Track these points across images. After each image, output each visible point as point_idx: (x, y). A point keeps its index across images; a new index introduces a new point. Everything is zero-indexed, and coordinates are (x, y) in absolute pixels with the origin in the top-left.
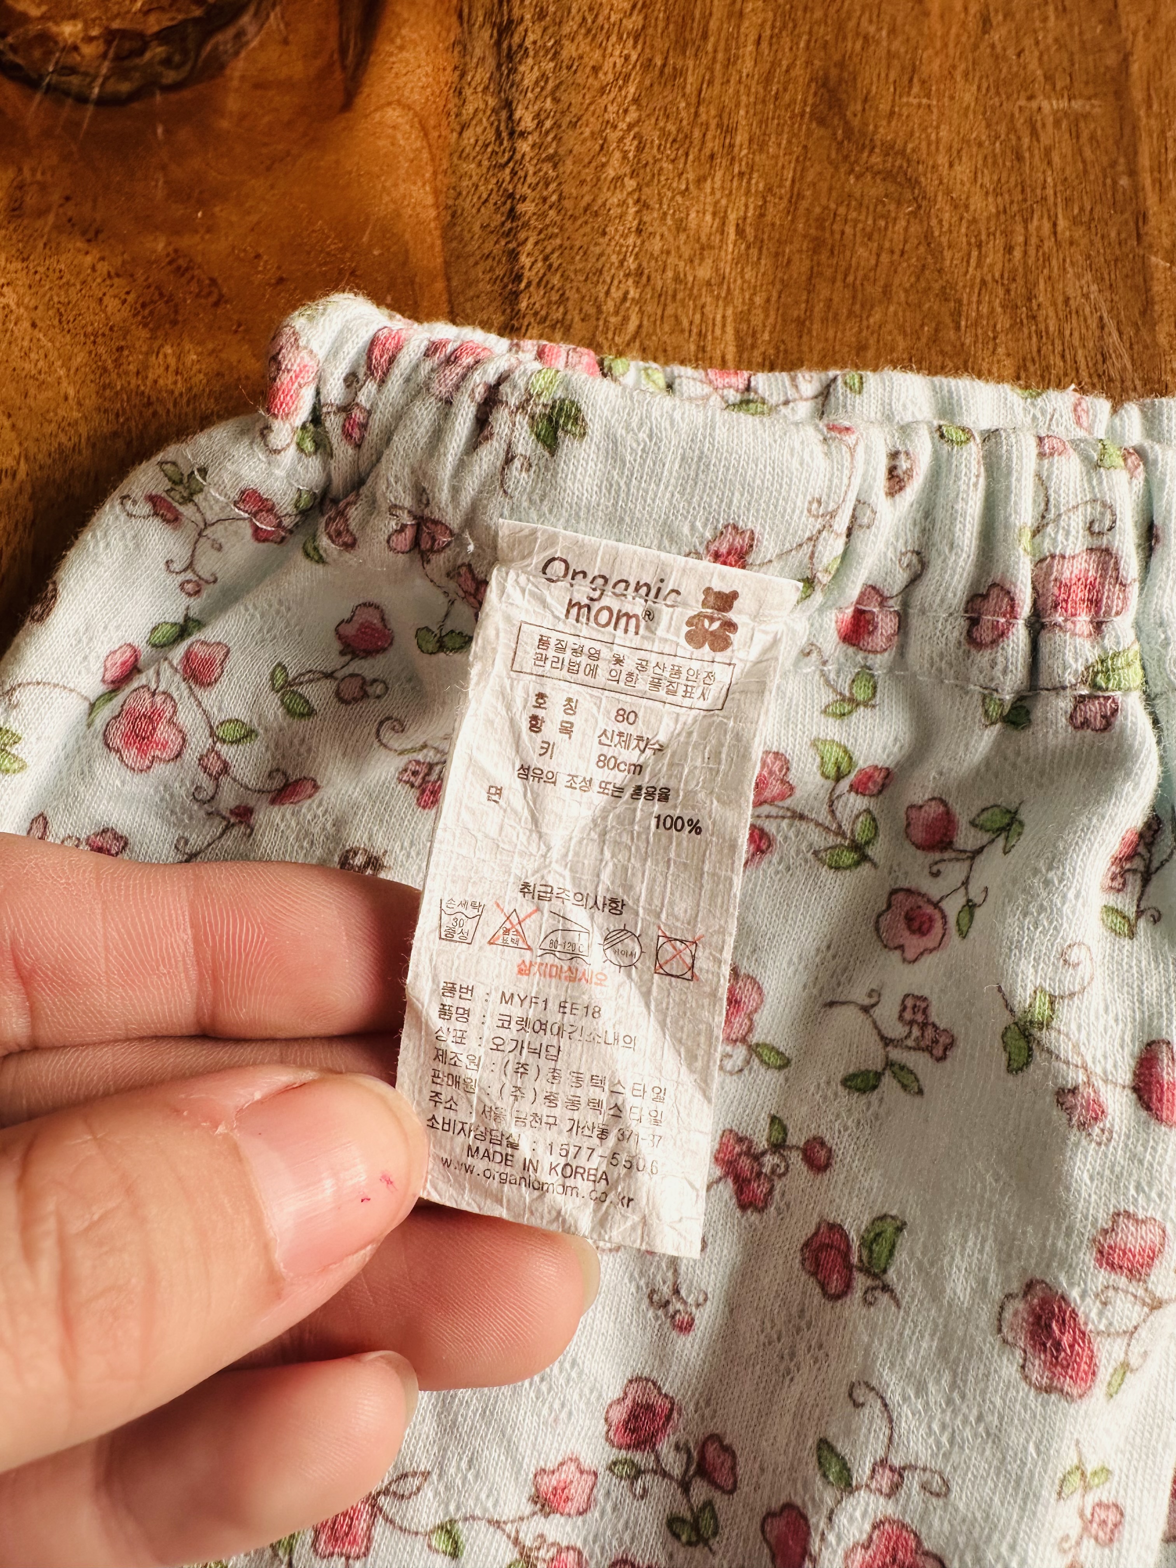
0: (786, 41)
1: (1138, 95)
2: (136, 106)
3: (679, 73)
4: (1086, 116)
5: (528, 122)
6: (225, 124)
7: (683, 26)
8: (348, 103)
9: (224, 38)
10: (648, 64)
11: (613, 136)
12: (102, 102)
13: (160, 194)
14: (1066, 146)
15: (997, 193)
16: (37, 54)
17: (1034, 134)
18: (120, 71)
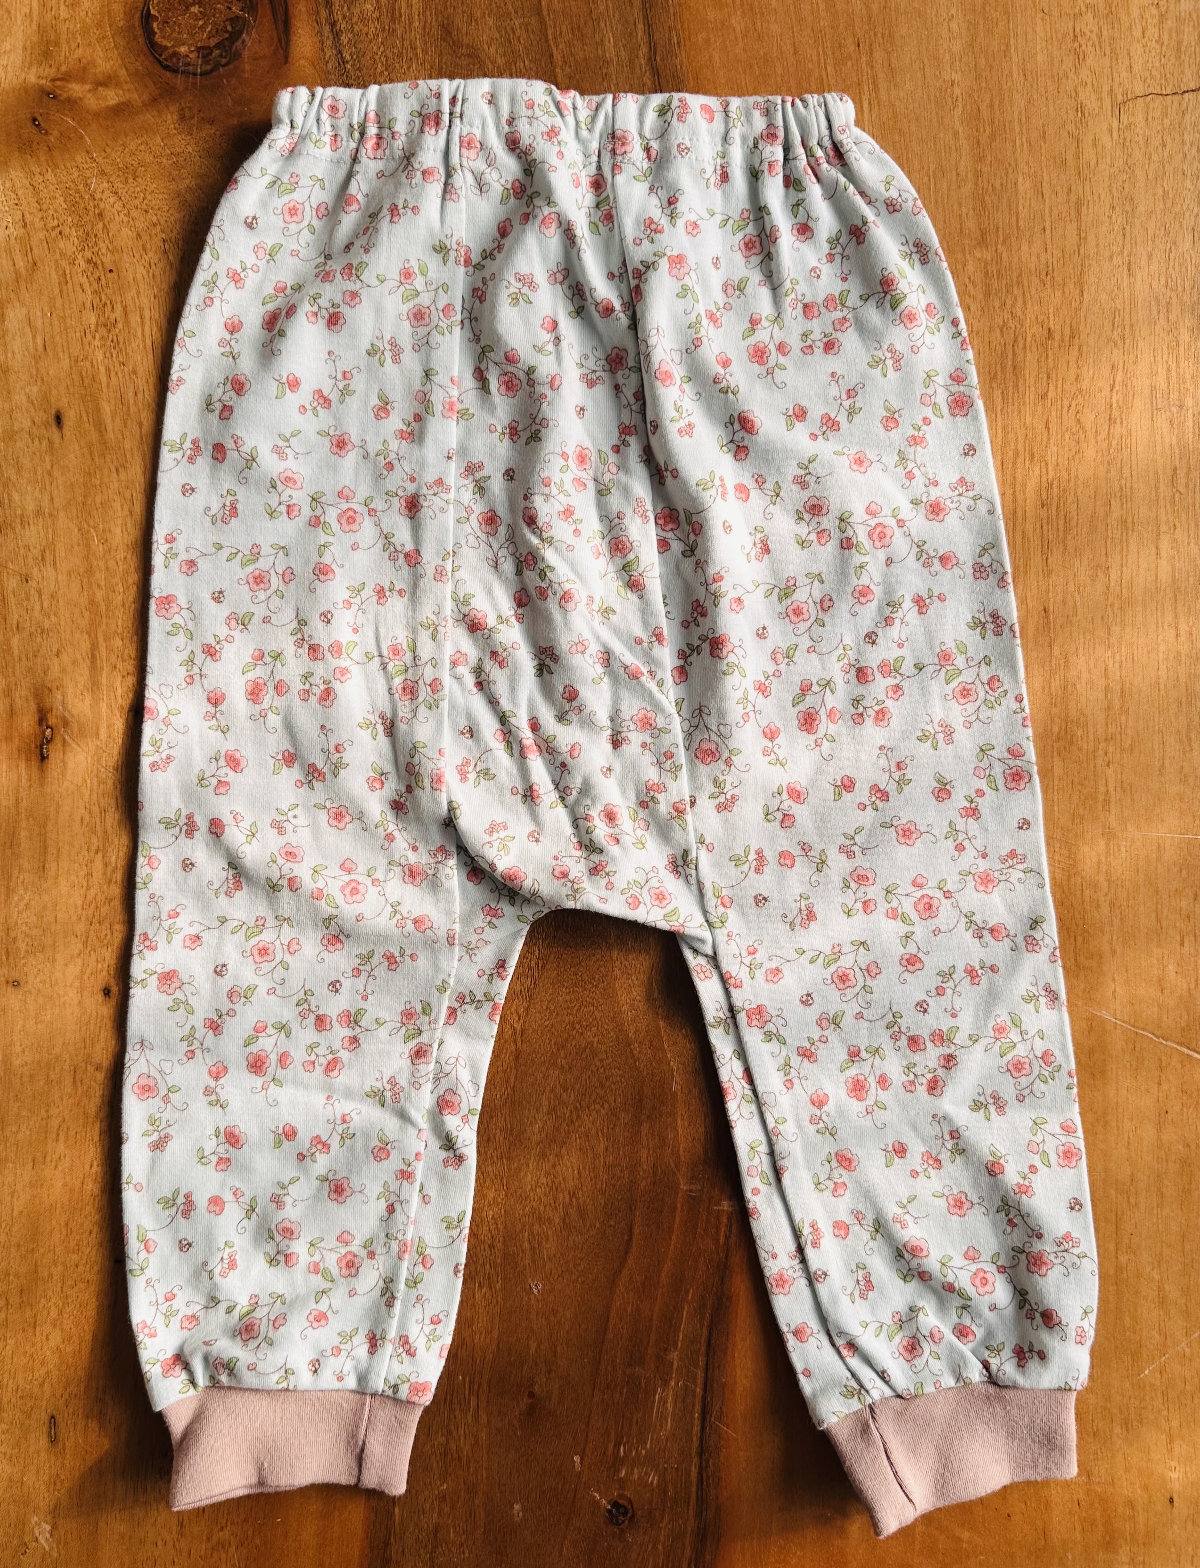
0: (428, 13)
1: (545, 13)
2: (215, 73)
3: (394, 31)
4: (530, 24)
5: (348, 57)
6: (246, 75)
7: (393, 13)
8: (286, 62)
9: (238, 43)
10: (383, 29)
11: (377, 57)
12: (202, 74)
13: (230, 104)
14: (525, 36)
15: (505, 55)
16: (175, 60)
17: (514, 33)
18: (206, 62)
